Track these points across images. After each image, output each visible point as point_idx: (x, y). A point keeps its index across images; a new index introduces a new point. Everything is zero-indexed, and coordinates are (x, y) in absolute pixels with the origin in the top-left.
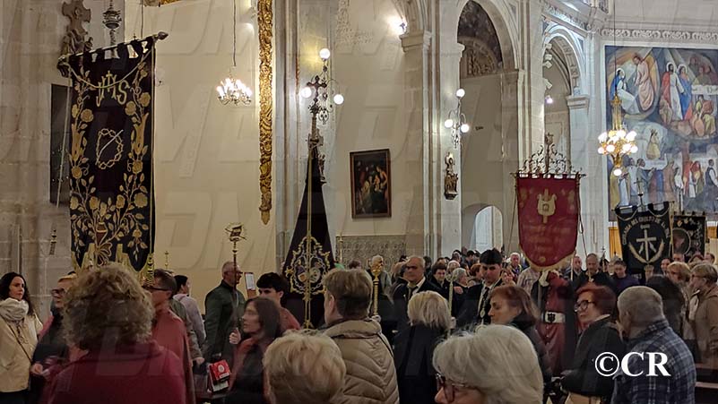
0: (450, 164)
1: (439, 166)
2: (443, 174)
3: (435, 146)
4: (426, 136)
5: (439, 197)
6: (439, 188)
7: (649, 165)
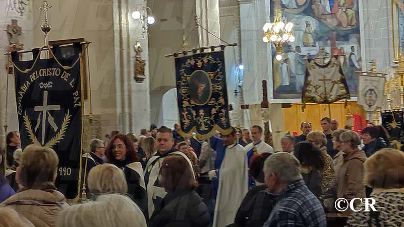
0: (138, 51)
1: (129, 53)
2: (132, 60)
3: (124, 36)
4: (117, 27)
5: (129, 80)
6: (129, 72)
7: (304, 51)
